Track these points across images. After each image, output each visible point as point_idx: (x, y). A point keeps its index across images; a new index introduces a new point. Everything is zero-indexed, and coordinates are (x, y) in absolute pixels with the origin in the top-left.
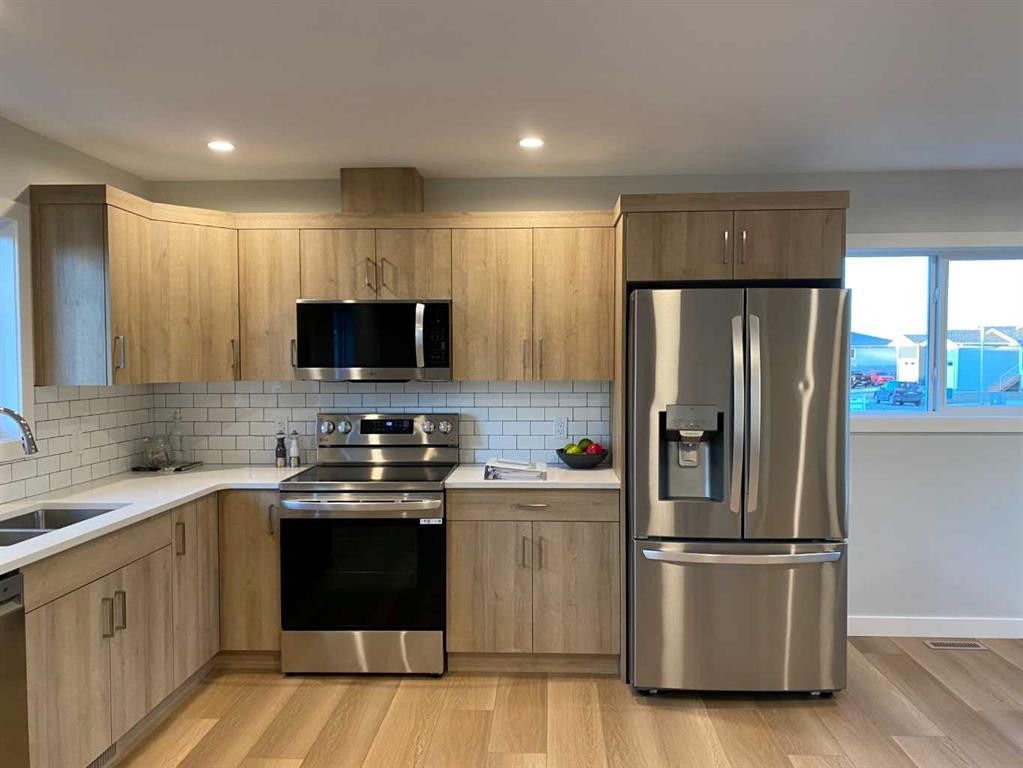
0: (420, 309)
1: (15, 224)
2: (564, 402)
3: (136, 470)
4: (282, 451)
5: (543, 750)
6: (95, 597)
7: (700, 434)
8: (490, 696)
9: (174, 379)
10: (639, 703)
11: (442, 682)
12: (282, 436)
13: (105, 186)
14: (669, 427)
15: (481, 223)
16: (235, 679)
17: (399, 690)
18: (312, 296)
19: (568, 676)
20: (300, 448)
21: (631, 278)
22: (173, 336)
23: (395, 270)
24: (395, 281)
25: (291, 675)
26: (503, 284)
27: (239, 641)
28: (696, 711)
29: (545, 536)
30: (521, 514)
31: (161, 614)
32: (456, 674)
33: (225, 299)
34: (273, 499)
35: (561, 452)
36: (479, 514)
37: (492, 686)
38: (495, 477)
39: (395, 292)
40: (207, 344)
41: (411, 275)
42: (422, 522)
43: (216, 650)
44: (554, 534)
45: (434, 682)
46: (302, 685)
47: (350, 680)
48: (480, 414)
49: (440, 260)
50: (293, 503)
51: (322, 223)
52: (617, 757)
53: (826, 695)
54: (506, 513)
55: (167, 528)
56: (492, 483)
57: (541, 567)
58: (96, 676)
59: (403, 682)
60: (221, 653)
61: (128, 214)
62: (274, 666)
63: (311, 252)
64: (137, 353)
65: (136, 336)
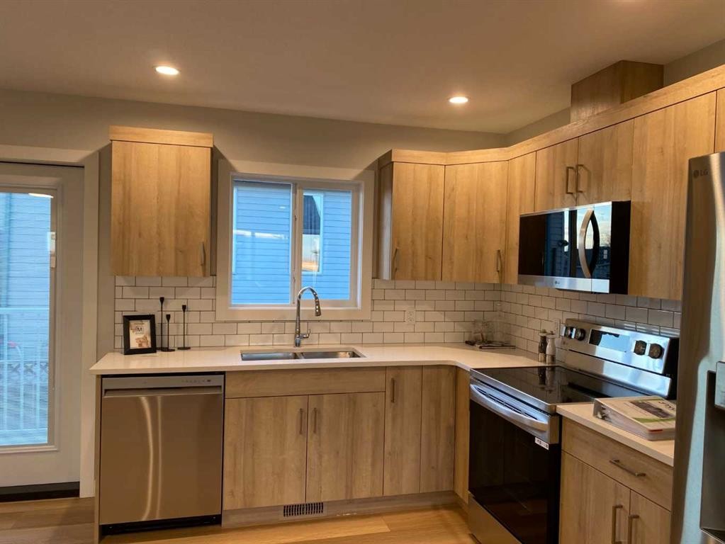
1: (365, 183)
4: (543, 349)
6: (294, 406)
12: (544, 335)
13: (391, 152)
20: (554, 347)
22: (456, 247)
23: (589, 175)
27: (459, 490)
29: (643, 516)
30: (620, 475)
36: (584, 453)
40: (480, 253)
41: (600, 177)
51: (547, 142)
54: (606, 466)
55: (380, 381)
56: (597, 423)
60: (453, 493)
61: (417, 164)
63: (541, 171)
64: (421, 260)
65: (421, 249)
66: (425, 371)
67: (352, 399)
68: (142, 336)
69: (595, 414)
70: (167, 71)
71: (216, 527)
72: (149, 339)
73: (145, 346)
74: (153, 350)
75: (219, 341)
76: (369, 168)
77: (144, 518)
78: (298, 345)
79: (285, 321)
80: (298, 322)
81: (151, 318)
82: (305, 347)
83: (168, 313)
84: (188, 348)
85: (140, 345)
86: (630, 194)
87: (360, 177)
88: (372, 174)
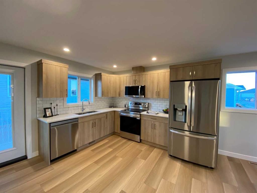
0: (140, 87)
1: (93, 78)
2: (161, 101)
3: (109, 107)
4: (125, 106)
5: (145, 160)
6: (91, 122)
7: (182, 109)
8: (144, 148)
9: (114, 96)
10: (169, 157)
11: (139, 144)
12: (125, 104)
13: (101, 73)
14: (175, 108)
15: (150, 73)
16: (115, 136)
17: (133, 143)
18: (128, 86)
19: (159, 148)
21: (171, 80)
23: (138, 81)
24: (138, 83)
25: (121, 137)
26: (153, 82)
27: (116, 131)
28: (179, 162)
29: (156, 124)
30: (152, 120)
31: (103, 125)
32: (142, 143)
33: (118, 86)
34: (119, 113)
35: (163, 110)
36: (145, 118)
37: (146, 146)
38: (148, 113)
39: (137, 84)
40: (116, 92)
41: (140, 82)
42: (137, 119)
43: (113, 131)
44: (157, 124)
45: (138, 143)
46: (121, 139)
47: (128, 140)
48: (152, 103)
49: (144, 79)
50: (122, 113)
51: (130, 75)
52: (157, 166)
53: (212, 168)
54: (150, 119)
55: (105, 115)
56: (148, 114)
57: (155, 129)
58: (91, 132)
59: (134, 142)
60: (114, 132)
61: (105, 76)
62: (119, 135)
63: (128, 80)
64: (106, 93)
65: (106, 91)
66: (111, 112)
67: (100, 119)
68: (49, 113)
69: (147, 113)
70: (66, 50)
71: (76, 152)
72: (51, 113)
73: (50, 115)
74: (52, 116)
75: (64, 112)
76: (94, 75)
77: (57, 157)
78: (83, 111)
79: (79, 106)
80: (83, 106)
81: (51, 108)
82: (85, 111)
83: (54, 107)
84: (58, 115)
85: (49, 115)
86: (145, 84)
87: (92, 77)
88: (94, 77)
